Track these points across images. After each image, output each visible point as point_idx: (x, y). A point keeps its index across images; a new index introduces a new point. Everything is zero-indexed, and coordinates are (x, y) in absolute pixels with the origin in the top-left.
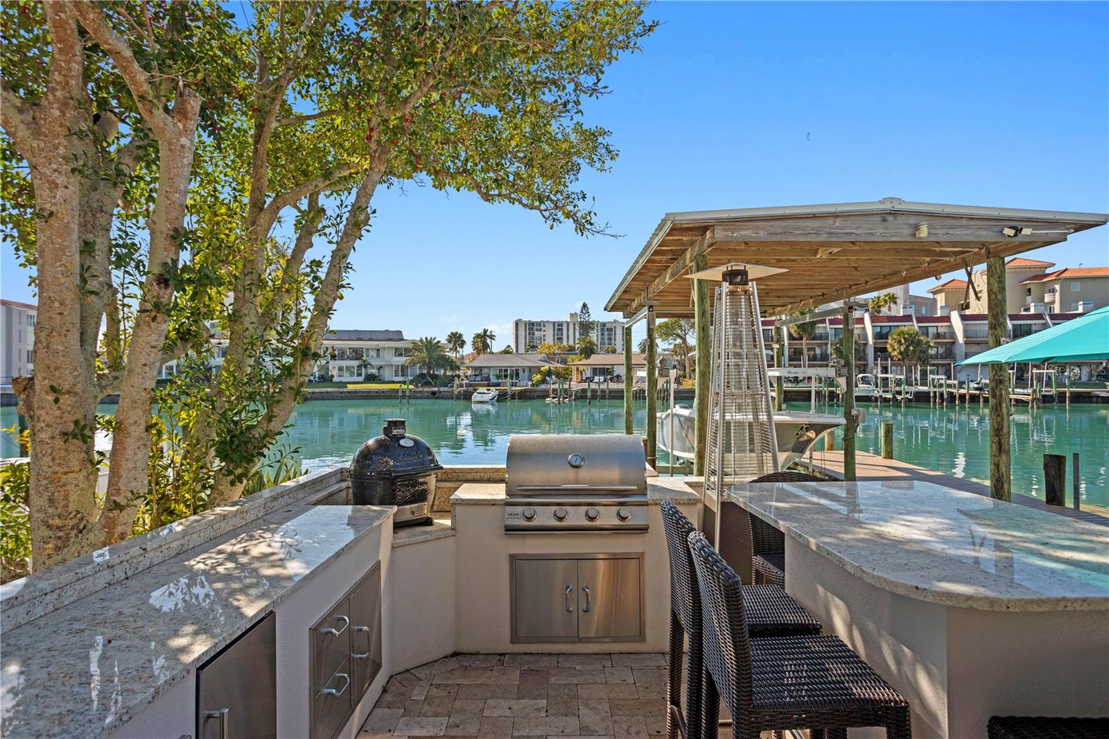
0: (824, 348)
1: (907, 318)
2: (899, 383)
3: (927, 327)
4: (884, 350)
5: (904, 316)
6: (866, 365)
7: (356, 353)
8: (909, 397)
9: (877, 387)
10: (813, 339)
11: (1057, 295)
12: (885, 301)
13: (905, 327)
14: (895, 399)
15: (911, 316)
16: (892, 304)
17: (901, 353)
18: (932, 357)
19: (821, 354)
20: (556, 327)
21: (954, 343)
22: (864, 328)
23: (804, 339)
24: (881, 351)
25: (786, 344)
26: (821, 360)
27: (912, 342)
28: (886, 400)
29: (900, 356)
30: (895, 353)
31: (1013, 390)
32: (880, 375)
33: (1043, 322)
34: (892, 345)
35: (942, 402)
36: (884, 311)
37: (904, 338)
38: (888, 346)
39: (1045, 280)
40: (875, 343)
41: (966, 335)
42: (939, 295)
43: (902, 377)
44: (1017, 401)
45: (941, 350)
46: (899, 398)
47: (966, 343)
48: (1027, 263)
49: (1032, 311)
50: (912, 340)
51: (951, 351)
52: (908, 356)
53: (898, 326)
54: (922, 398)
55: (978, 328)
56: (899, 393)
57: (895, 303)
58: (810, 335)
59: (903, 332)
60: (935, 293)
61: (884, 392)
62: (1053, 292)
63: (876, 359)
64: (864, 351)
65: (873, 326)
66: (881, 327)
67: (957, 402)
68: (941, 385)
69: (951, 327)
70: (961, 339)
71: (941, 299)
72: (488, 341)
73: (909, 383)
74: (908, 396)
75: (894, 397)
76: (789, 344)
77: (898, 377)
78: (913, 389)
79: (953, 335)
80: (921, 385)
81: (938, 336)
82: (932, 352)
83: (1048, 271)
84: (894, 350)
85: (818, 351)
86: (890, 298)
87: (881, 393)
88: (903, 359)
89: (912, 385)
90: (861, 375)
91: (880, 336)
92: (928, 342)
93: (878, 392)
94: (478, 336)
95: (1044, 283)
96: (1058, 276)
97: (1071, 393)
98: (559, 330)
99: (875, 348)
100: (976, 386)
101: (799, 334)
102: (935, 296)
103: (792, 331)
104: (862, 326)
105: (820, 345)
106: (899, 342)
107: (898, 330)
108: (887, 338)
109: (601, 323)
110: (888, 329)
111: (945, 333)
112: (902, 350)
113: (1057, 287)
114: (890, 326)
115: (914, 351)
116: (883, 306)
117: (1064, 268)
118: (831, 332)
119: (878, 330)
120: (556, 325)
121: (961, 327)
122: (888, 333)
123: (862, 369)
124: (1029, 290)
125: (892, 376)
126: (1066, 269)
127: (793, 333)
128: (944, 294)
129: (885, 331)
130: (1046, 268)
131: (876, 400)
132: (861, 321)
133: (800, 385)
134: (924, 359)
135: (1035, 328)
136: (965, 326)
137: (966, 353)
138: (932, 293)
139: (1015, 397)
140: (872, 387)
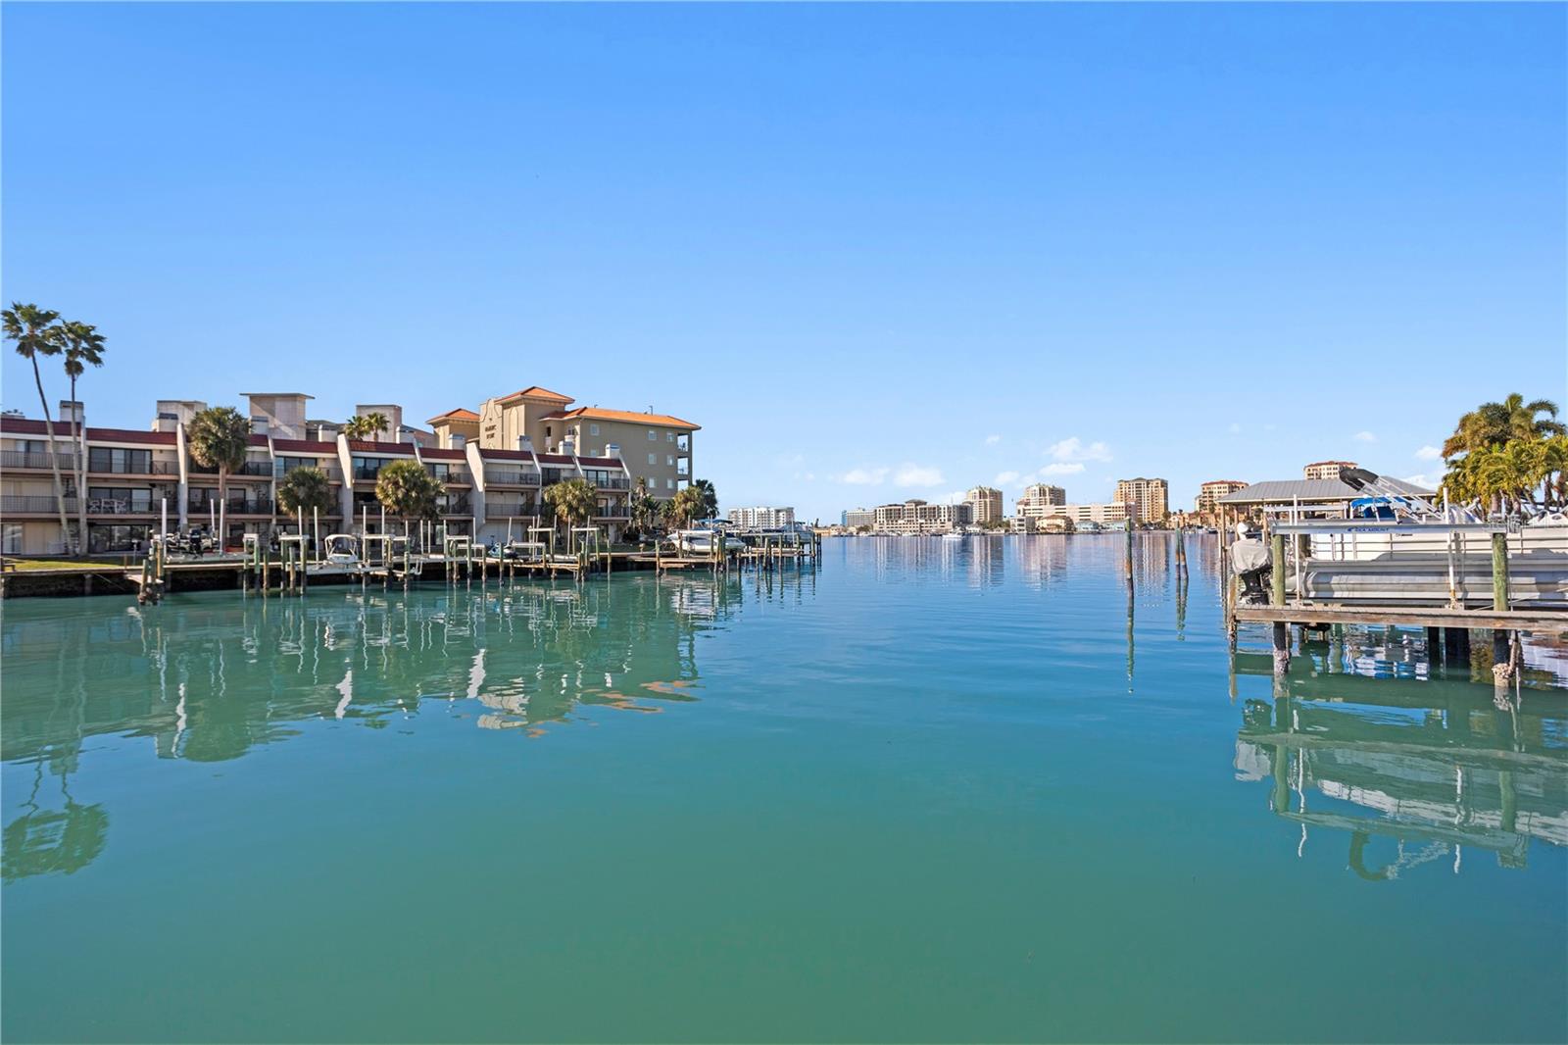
0: (263, 490)
1: (406, 448)
2: (399, 549)
3: (434, 464)
4: (370, 497)
5: (401, 444)
6: (340, 521)
8: (416, 573)
9: (361, 558)
10: (242, 472)
11: (578, 438)
12: (370, 425)
13: (402, 459)
14: (392, 577)
15: (412, 444)
16: (380, 432)
17: (397, 502)
18: (444, 510)
19: (258, 502)
21: (470, 490)
22: (337, 460)
23: (222, 471)
24: (365, 498)
25: (183, 480)
26: (258, 511)
27: (415, 484)
28: (376, 579)
29: (396, 508)
30: (389, 502)
31: (552, 557)
32: (366, 537)
33: (572, 466)
34: (385, 490)
35: (463, 580)
36: (368, 438)
37: (403, 478)
38: (377, 490)
39: (566, 418)
40: (355, 485)
41: (487, 479)
42: (441, 428)
43: (404, 539)
44: (559, 571)
45: (453, 501)
46: (400, 575)
47: (487, 490)
48: (547, 395)
49: (560, 453)
50: (416, 483)
51: (466, 502)
52: (408, 506)
53: (392, 459)
54: (434, 574)
55: (500, 470)
56: (400, 566)
57: (385, 429)
58: (234, 463)
59: (401, 468)
60: (436, 425)
61: (372, 565)
62: (573, 434)
63: (358, 511)
64: (337, 497)
65: (353, 457)
66: (365, 458)
67: (483, 577)
68: (462, 553)
69: (466, 466)
70: (480, 485)
71: (445, 432)
73: (415, 551)
74: (415, 571)
75: (391, 574)
76: (190, 481)
77: (397, 539)
78: (420, 559)
79: (469, 477)
80: (432, 552)
81: (449, 478)
82: (441, 501)
83: (568, 408)
84: (387, 496)
85: (251, 496)
86: (377, 421)
87: (368, 568)
88: (400, 513)
89: (420, 553)
90: (332, 537)
91: (364, 473)
92: (437, 486)
93: (362, 567)
95: (564, 422)
96: (578, 414)
97: (613, 558)
99: (355, 493)
101: (210, 460)
102: (436, 430)
103: (196, 454)
104: (333, 456)
105: (255, 485)
106: (396, 483)
107: (394, 464)
108: (375, 478)
110: (375, 464)
111: (459, 475)
112: (400, 496)
113: (578, 428)
114: (380, 459)
115: (417, 498)
116: (367, 433)
117: (583, 407)
118: (277, 465)
119: (361, 463)
121: (481, 466)
122: (376, 469)
123: (333, 528)
124: (549, 429)
125: (387, 537)
126: (586, 408)
127: (198, 458)
128: (448, 427)
129: (371, 466)
130: (566, 404)
131: (359, 579)
132: (332, 447)
133: (206, 557)
134: (432, 515)
135: (563, 474)
136: (486, 466)
137: (487, 505)
138: (432, 424)
139: (557, 566)
140: (353, 558)
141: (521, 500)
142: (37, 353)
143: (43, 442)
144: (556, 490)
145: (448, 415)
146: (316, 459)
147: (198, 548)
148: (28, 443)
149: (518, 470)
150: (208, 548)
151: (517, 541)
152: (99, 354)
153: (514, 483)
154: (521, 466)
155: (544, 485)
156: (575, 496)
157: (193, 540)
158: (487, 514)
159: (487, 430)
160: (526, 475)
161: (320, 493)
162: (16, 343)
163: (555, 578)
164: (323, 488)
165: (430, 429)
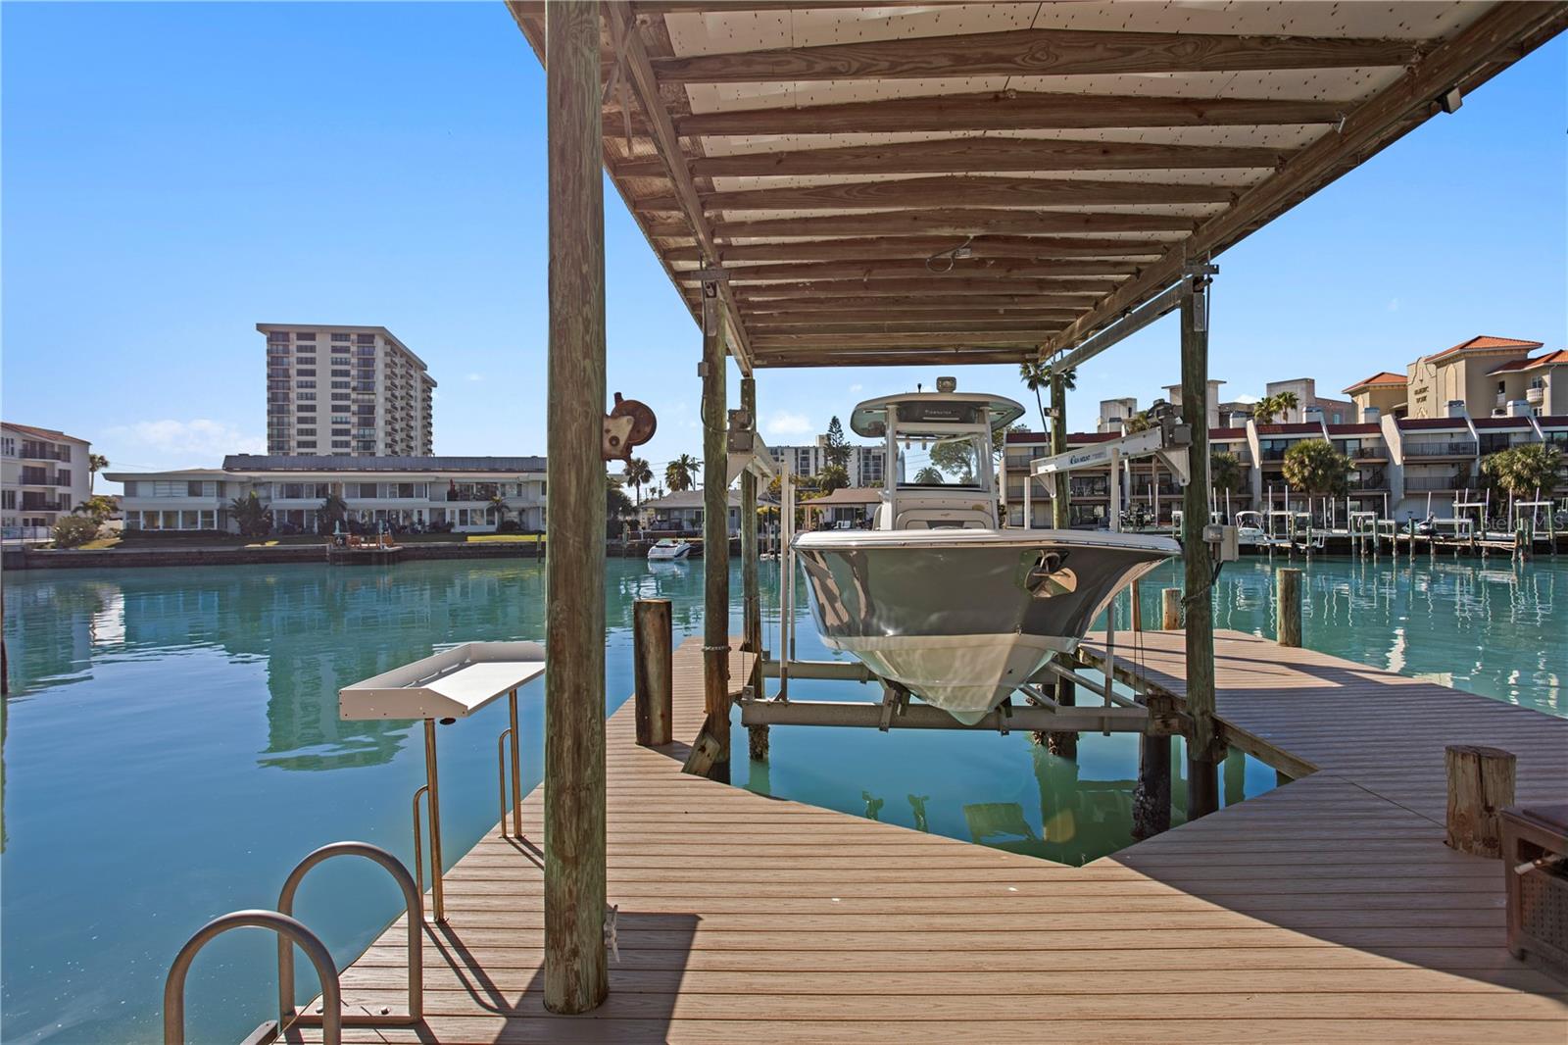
1: (1314, 427)
2: (1301, 524)
3: (1345, 440)
4: (1279, 476)
5: (1307, 423)
6: (1251, 499)
7: (487, 491)
8: (1318, 546)
9: (1267, 531)
11: (1547, 392)
12: (1279, 405)
13: (1310, 439)
14: (1295, 549)
15: (1319, 423)
16: (1289, 410)
17: (1304, 480)
18: (1354, 486)
20: (800, 456)
21: (1386, 464)
22: (1246, 444)
24: (1273, 477)
27: (1322, 462)
28: (1282, 551)
29: (1302, 485)
30: (1295, 480)
31: (1484, 534)
32: (1272, 513)
33: (1527, 429)
34: (1292, 471)
35: (1371, 554)
36: (1278, 419)
37: (1309, 456)
38: (1284, 470)
39: (1526, 369)
40: (1263, 466)
41: (1405, 452)
42: (1360, 396)
43: (1307, 515)
44: (1489, 549)
45: (1367, 476)
46: (1303, 547)
47: (1406, 464)
48: (1498, 344)
49: (1510, 414)
50: (1322, 460)
51: (1382, 477)
52: (1314, 484)
53: (1299, 439)
54: (1338, 549)
55: (1424, 441)
56: (1303, 540)
57: (1294, 407)
59: (1307, 447)
60: (1354, 393)
61: (1277, 538)
62: (1540, 386)
63: (1265, 490)
64: (1247, 478)
65: (1261, 440)
66: (1272, 440)
67: (1394, 554)
68: (1368, 528)
69: (1381, 439)
70: (1398, 459)
71: (1363, 401)
72: (690, 473)
73: (1318, 525)
74: (1317, 544)
75: (1294, 545)
76: (1132, 469)
77: (1299, 515)
78: (1324, 533)
79: (1385, 451)
80: (1336, 528)
81: (1362, 453)
82: (1355, 477)
83: (1532, 355)
84: (1294, 474)
86: (1286, 400)
87: (1273, 541)
88: (1308, 488)
89: (1322, 528)
90: (1241, 513)
91: (1272, 454)
92: (1346, 463)
93: (1265, 541)
94: (673, 465)
95: (1525, 373)
96: (1547, 361)
98: (804, 459)
99: (1263, 474)
100: (1424, 527)
102: (1355, 399)
104: (1243, 440)
106: (1302, 463)
107: (1300, 445)
108: (1282, 458)
109: (864, 449)
110: (1283, 445)
111: (1372, 449)
112: (1306, 474)
113: (1547, 378)
114: (1287, 440)
115: (1324, 476)
116: (1276, 412)
117: (1557, 350)
119: (1268, 445)
120: (799, 452)
121: (1398, 438)
122: (1283, 450)
123: (1244, 506)
124: (1502, 386)
125: (1290, 513)
126: (1561, 352)
128: (1368, 394)
129: (1278, 447)
130: (1528, 350)
131: (1266, 550)
132: (1242, 432)
134: (1341, 490)
135: (1514, 439)
136: (1404, 438)
137: (1406, 479)
138: (1350, 393)
139: (1488, 544)
140: (1260, 531)
141: (1452, 473)
142: (1039, 387)
143: (1043, 447)
144: (1500, 459)
145: (1367, 382)
146: (1228, 444)
147: (1142, 521)
148: (1035, 448)
149: (1447, 440)
150: (1148, 522)
151: (1439, 517)
152: (1073, 381)
153: (1440, 454)
154: (1452, 434)
155: (1483, 452)
156: (1525, 465)
157: (1138, 516)
158: (1406, 488)
159: (1416, 393)
160: (1458, 444)
161: (1231, 475)
162: (1027, 382)
163: (1486, 557)
164: (1234, 471)
165: (1348, 399)
